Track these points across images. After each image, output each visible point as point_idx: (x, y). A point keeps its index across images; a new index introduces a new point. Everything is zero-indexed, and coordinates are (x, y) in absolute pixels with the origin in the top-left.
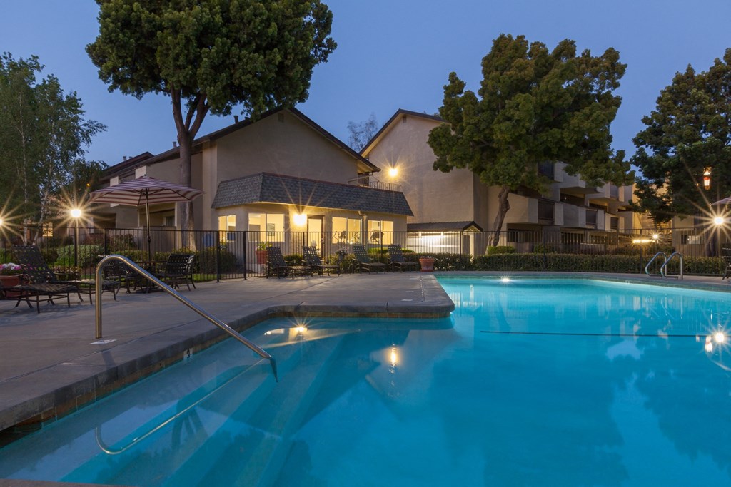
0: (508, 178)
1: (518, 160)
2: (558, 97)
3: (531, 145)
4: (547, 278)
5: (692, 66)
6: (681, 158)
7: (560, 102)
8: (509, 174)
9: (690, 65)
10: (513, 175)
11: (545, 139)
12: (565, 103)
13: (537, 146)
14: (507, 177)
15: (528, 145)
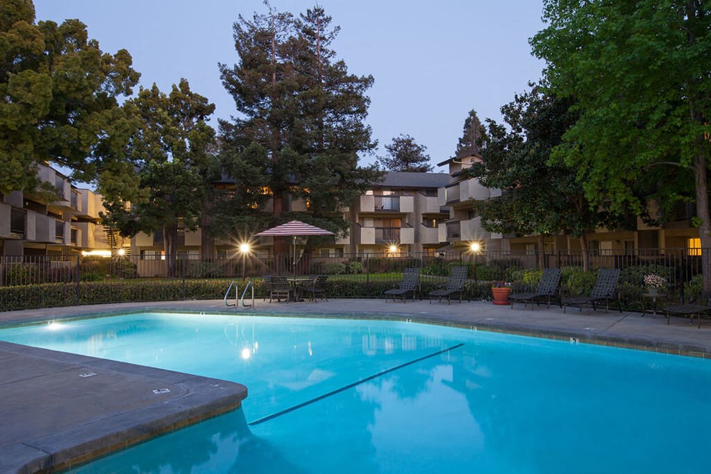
0: (9, 180)
1: (23, 157)
2: (78, 90)
3: (39, 140)
4: (107, 316)
5: (157, 85)
6: (154, 175)
7: (79, 96)
8: (10, 174)
9: (155, 83)
10: (17, 176)
11: (58, 136)
12: (86, 98)
13: (45, 142)
14: (7, 178)
15: (34, 139)
